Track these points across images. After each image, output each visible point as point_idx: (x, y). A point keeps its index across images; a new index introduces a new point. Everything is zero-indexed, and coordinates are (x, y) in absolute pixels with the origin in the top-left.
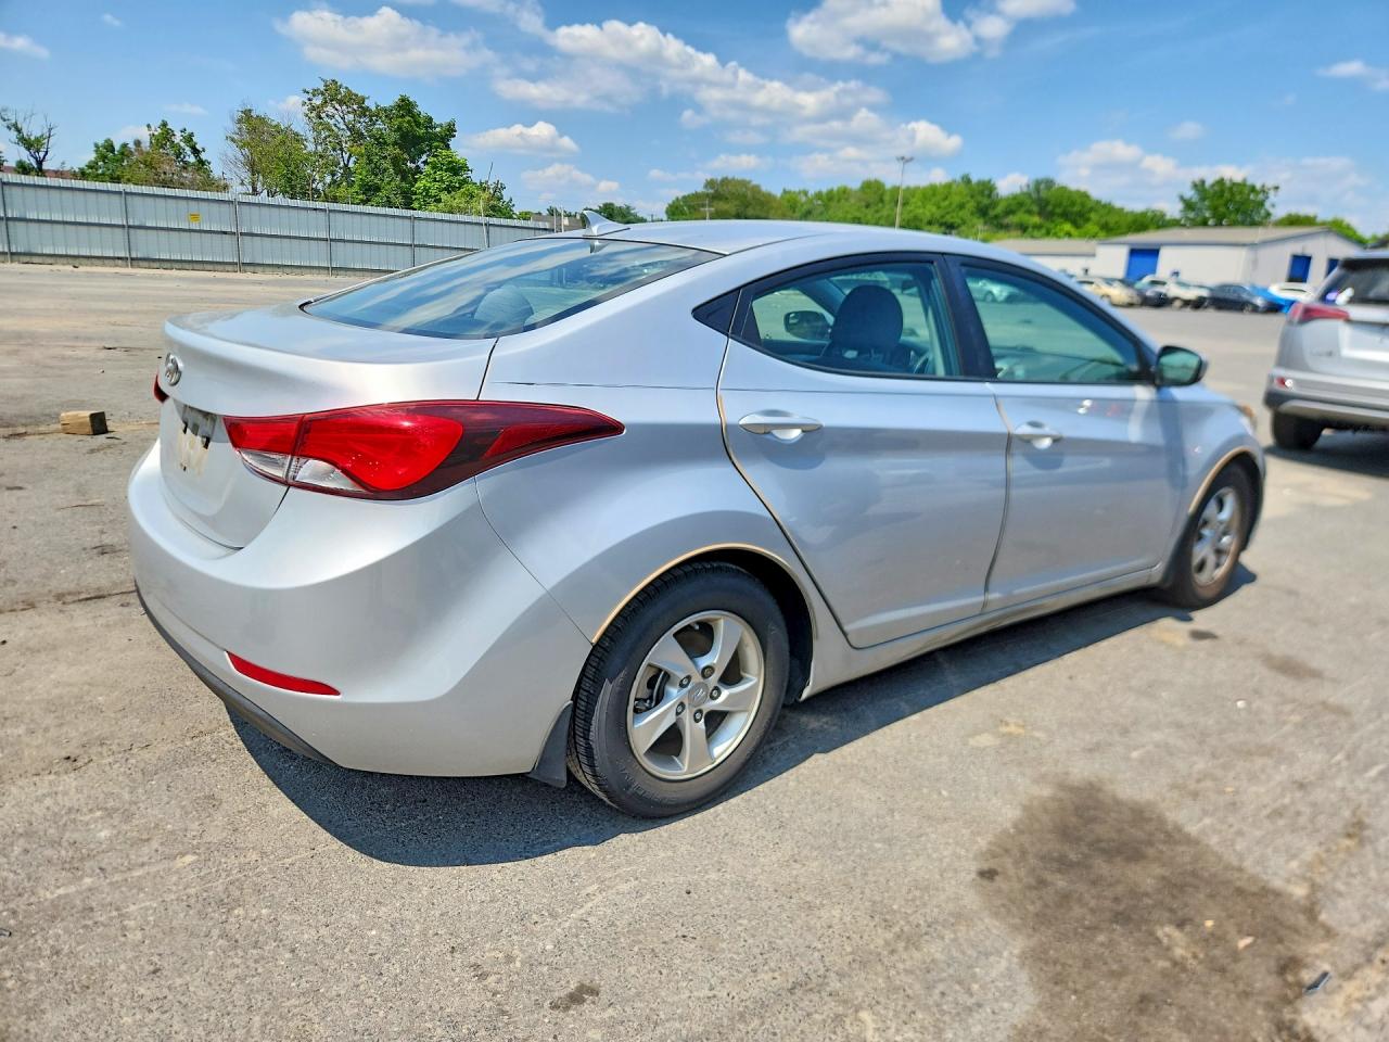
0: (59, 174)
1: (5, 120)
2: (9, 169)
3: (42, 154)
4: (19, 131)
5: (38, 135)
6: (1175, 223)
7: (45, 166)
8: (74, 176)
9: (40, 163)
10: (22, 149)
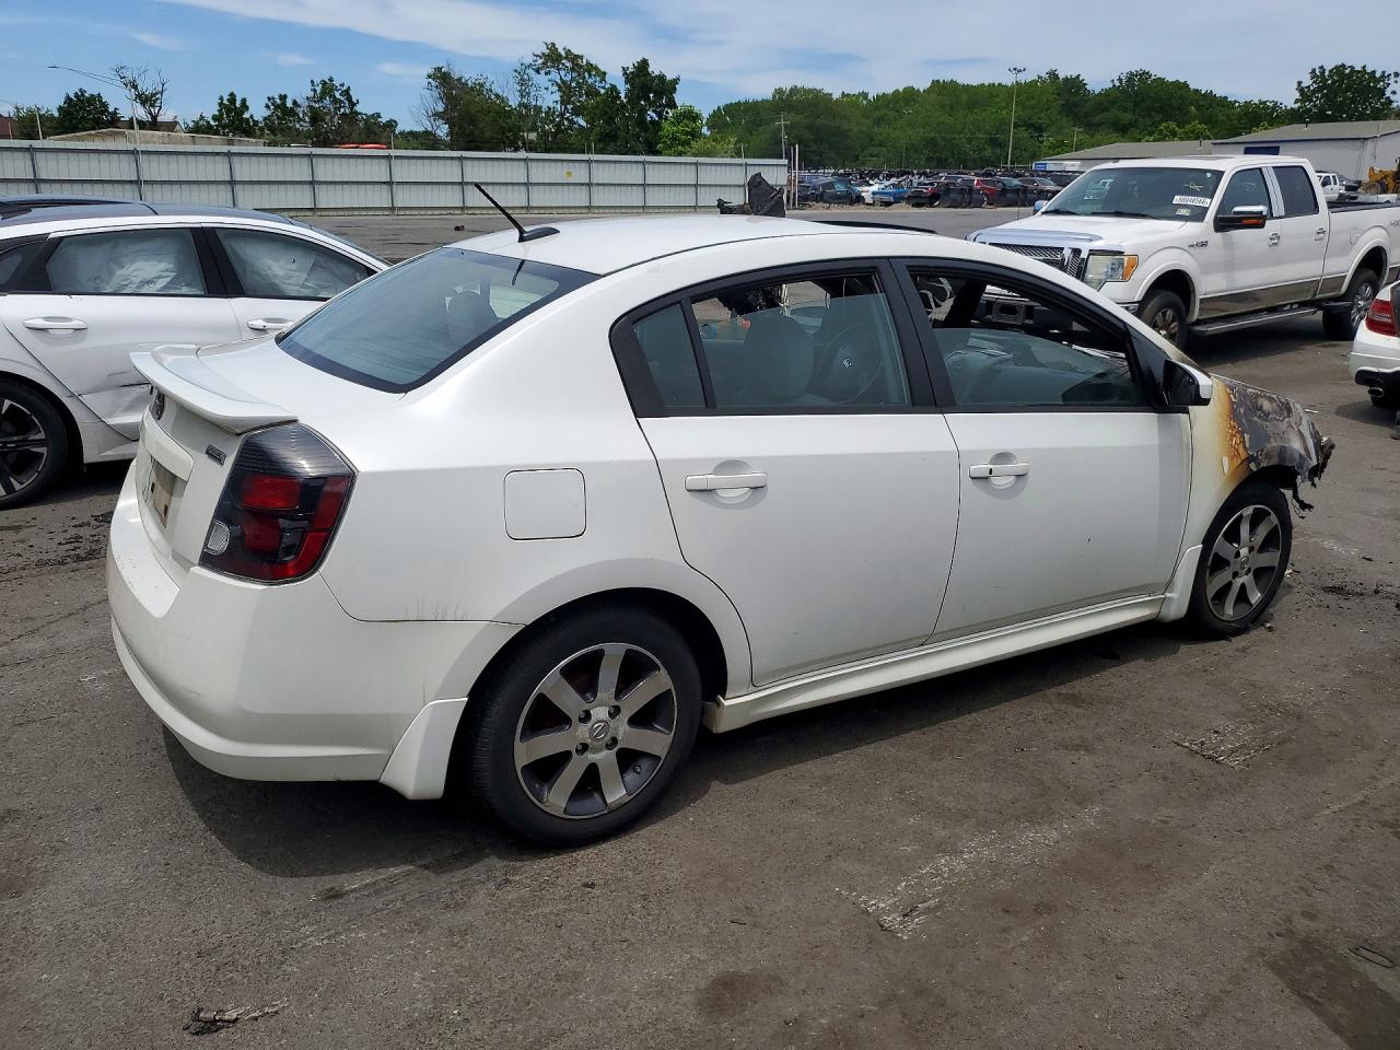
1: (123, 79)
3: (156, 109)
4: (135, 87)
5: (153, 92)
7: (159, 120)
9: (154, 118)
10: (138, 105)
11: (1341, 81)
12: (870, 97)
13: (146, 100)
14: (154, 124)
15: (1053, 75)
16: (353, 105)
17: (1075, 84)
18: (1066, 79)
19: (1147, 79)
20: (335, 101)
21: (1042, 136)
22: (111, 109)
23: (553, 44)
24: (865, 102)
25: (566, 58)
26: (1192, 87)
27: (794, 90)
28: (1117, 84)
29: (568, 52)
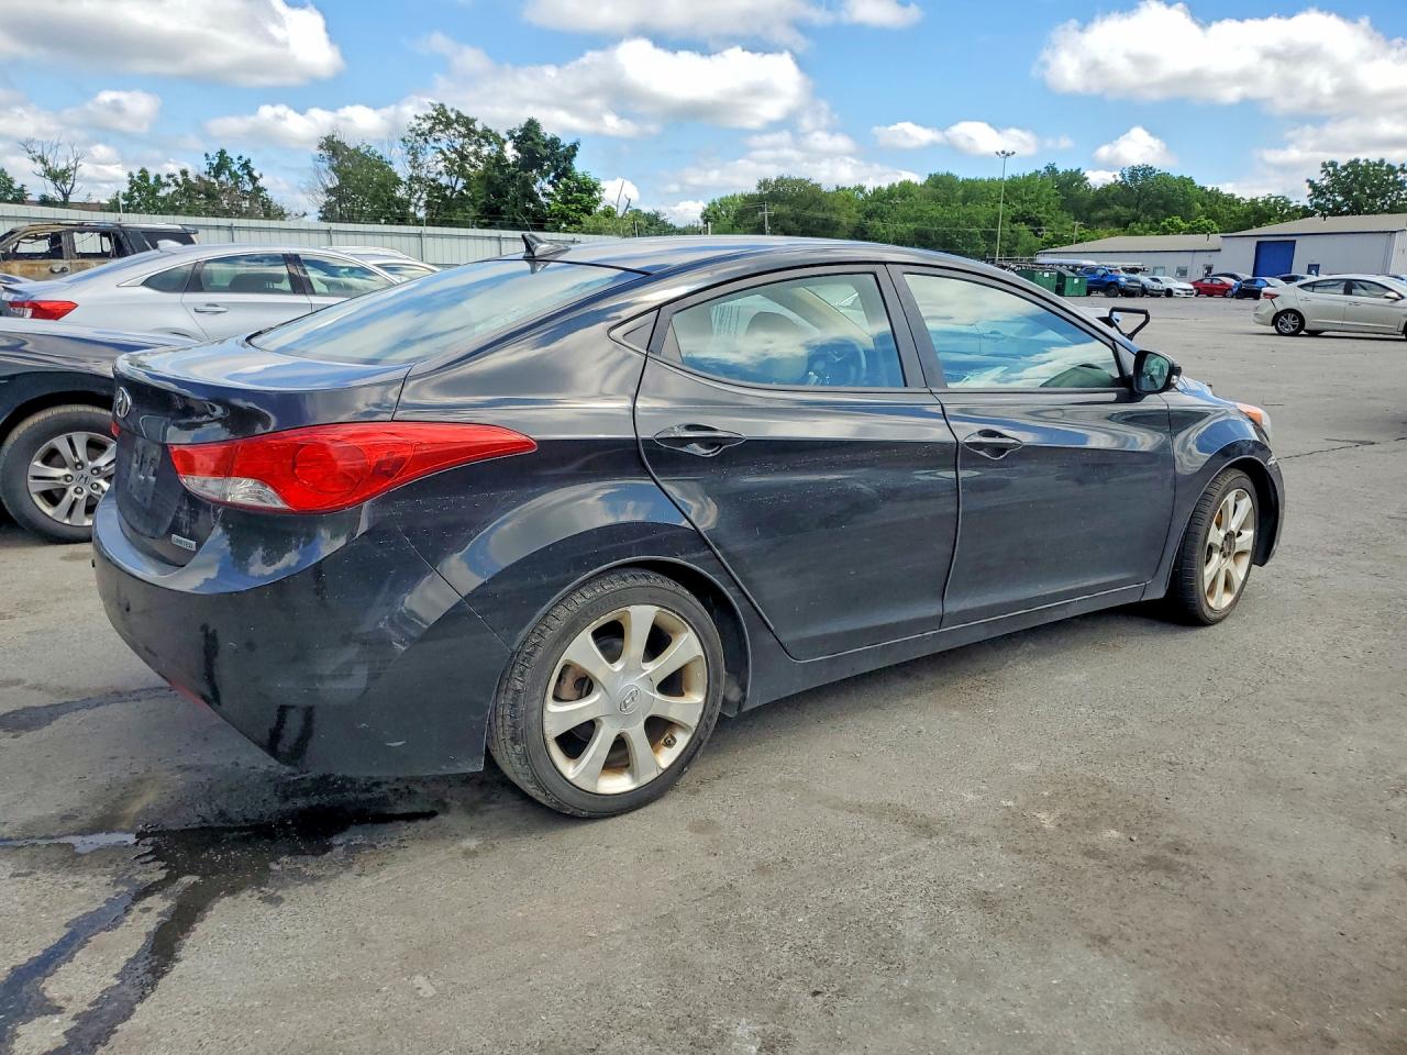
0: (85, 206)
1: (30, 152)
2: (32, 203)
3: (68, 187)
4: (44, 162)
5: (64, 168)
6: (1306, 213)
7: (72, 199)
8: (101, 208)
9: (66, 195)
10: (48, 182)
11: (1357, 175)
12: (867, 190)
13: (57, 176)
14: (65, 204)
15: (1052, 170)
16: (254, 179)
17: (1075, 178)
18: (1065, 173)
19: (1150, 173)
20: (233, 175)
21: (1040, 230)
22: (16, 186)
23: (442, 105)
24: (861, 196)
25: (457, 121)
26: (1198, 183)
27: (781, 181)
28: (1120, 179)
29: (459, 115)
